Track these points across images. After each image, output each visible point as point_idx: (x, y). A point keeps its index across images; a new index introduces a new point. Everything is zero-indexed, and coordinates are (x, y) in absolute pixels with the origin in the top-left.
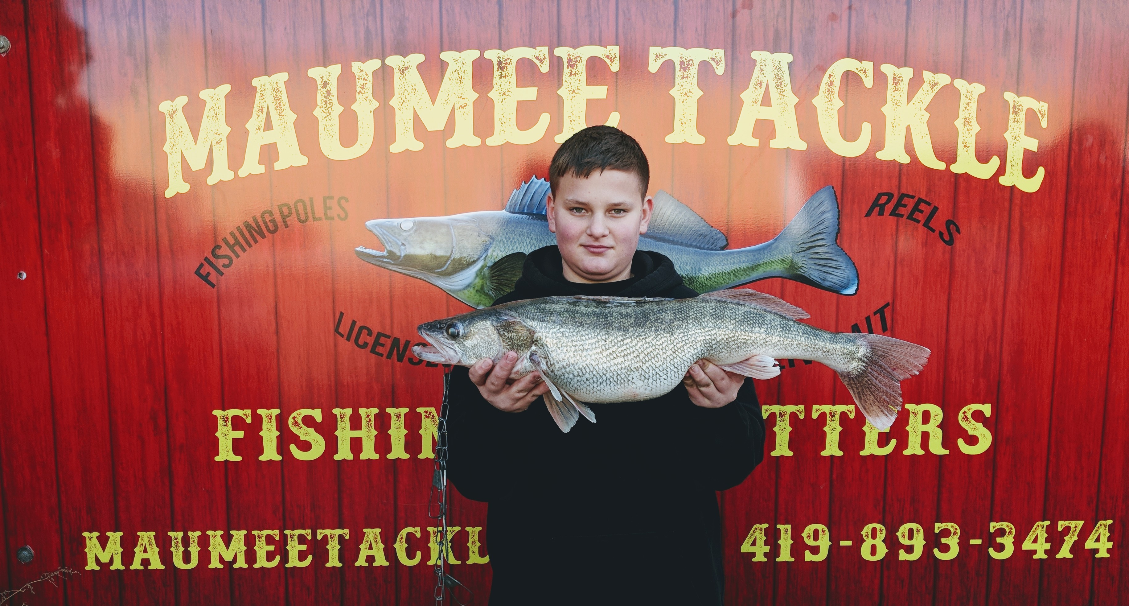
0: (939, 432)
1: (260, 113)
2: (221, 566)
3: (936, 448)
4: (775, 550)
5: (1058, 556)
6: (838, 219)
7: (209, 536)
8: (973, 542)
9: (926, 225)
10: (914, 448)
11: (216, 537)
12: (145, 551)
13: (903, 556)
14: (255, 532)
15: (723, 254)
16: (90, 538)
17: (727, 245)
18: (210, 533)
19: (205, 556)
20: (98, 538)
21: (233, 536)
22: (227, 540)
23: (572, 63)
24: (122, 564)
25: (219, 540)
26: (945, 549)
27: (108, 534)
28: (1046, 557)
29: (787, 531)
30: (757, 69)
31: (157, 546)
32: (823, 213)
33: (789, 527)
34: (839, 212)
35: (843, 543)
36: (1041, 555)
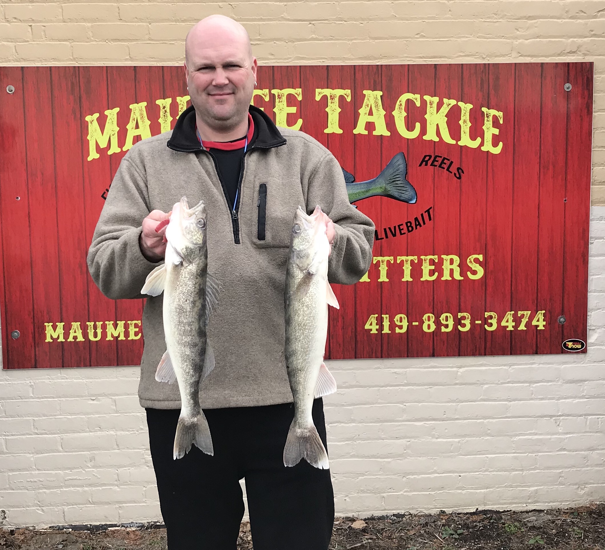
0: (458, 269)
1: (133, 121)
2: (112, 339)
3: (457, 276)
4: (381, 327)
5: (519, 329)
6: (406, 168)
7: (106, 325)
8: (477, 322)
9: (448, 170)
10: (446, 277)
11: (110, 324)
12: (75, 332)
13: (443, 329)
14: (129, 322)
15: (352, 185)
16: (48, 326)
17: (355, 180)
18: (107, 322)
19: (104, 334)
20: (52, 326)
21: (118, 324)
22: (116, 326)
23: (279, 97)
24: (64, 339)
25: (112, 326)
26: (464, 326)
27: (57, 324)
28: (513, 329)
29: (387, 318)
30: (366, 98)
31: (81, 329)
32: (399, 165)
33: (388, 316)
34: (406, 164)
35: (414, 324)
36: (510, 328)
